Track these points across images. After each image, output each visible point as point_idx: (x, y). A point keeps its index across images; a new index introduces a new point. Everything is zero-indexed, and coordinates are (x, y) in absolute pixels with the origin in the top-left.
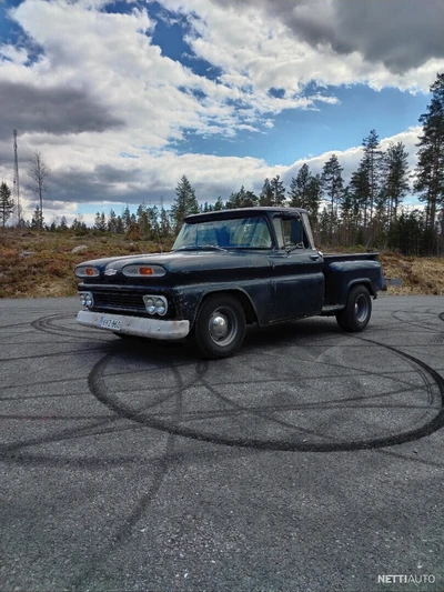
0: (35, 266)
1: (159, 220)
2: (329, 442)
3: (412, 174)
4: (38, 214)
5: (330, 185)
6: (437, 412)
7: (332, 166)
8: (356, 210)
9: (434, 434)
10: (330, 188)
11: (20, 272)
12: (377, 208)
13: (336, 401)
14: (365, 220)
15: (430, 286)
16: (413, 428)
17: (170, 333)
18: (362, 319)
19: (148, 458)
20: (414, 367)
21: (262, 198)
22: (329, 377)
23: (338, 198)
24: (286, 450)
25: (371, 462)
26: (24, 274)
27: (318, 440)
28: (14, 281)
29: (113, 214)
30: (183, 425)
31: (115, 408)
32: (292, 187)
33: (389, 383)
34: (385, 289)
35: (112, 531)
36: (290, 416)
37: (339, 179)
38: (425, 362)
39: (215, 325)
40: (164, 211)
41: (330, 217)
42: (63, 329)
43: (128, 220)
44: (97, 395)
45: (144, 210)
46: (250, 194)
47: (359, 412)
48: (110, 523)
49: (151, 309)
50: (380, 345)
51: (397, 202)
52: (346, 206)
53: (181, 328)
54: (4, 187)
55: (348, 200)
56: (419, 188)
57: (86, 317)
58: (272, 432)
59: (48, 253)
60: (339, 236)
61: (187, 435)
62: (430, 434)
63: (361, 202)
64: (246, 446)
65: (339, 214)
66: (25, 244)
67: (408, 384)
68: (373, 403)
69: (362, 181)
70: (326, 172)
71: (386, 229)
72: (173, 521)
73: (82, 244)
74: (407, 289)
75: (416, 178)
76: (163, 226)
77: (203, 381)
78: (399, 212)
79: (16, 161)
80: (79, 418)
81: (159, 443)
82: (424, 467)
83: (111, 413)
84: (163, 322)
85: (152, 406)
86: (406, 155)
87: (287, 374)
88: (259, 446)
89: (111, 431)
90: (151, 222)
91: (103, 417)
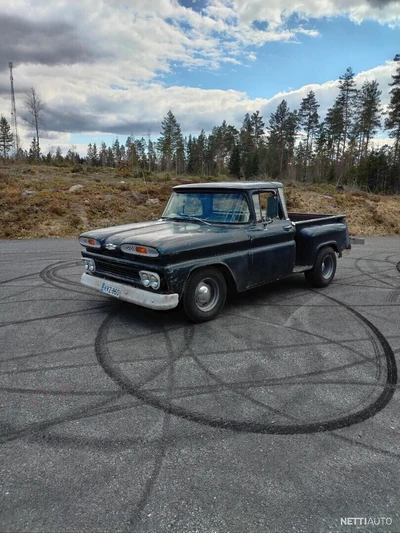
0: (37, 205)
1: (146, 151)
2: (292, 423)
3: (385, 111)
4: (35, 144)
5: (306, 121)
6: (382, 389)
7: (309, 102)
8: (330, 145)
9: (377, 415)
10: (306, 124)
11: (24, 211)
12: (349, 144)
13: (299, 376)
14: (338, 154)
15: (393, 226)
16: (360, 408)
17: (162, 305)
18: (327, 276)
19: (149, 439)
20: (368, 333)
21: (243, 132)
22: (295, 347)
23: (314, 133)
24: (257, 432)
25: (325, 446)
26: (27, 212)
27: (284, 421)
28: (19, 219)
29: (104, 146)
30: (176, 402)
31: (120, 382)
32: (271, 122)
33: (345, 353)
34: (349, 248)
35: (127, 515)
36: (262, 393)
37: (316, 115)
38: (379, 327)
39: (200, 293)
40: (151, 143)
41: (305, 151)
42: (68, 282)
43: (118, 151)
44: (104, 367)
45: (133, 142)
46: (231, 128)
47: (318, 389)
48: (125, 507)
49: (146, 282)
50: (341, 304)
51: (368, 138)
52: (321, 141)
53: (171, 301)
54: (4, 121)
55: (323, 136)
56: (389, 125)
57: (89, 281)
58: (247, 412)
59: (47, 191)
60: (312, 168)
61: (179, 415)
62: (374, 415)
63: (336, 138)
64: (226, 427)
65: (314, 149)
66: (27, 182)
67: (361, 355)
68: (331, 377)
69: (336, 118)
70: (304, 108)
71: (356, 164)
72: (172, 506)
73: (78, 182)
74: (371, 228)
75: (387, 116)
76: (150, 156)
77: (191, 350)
78: (370, 148)
79: (13, 91)
80: (92, 393)
81: (158, 423)
82: (365, 452)
83: (116, 388)
84: (156, 295)
85: (149, 380)
86: (379, 93)
87: (261, 342)
88: (237, 427)
89: (117, 408)
90: (139, 153)
91: (111, 393)
